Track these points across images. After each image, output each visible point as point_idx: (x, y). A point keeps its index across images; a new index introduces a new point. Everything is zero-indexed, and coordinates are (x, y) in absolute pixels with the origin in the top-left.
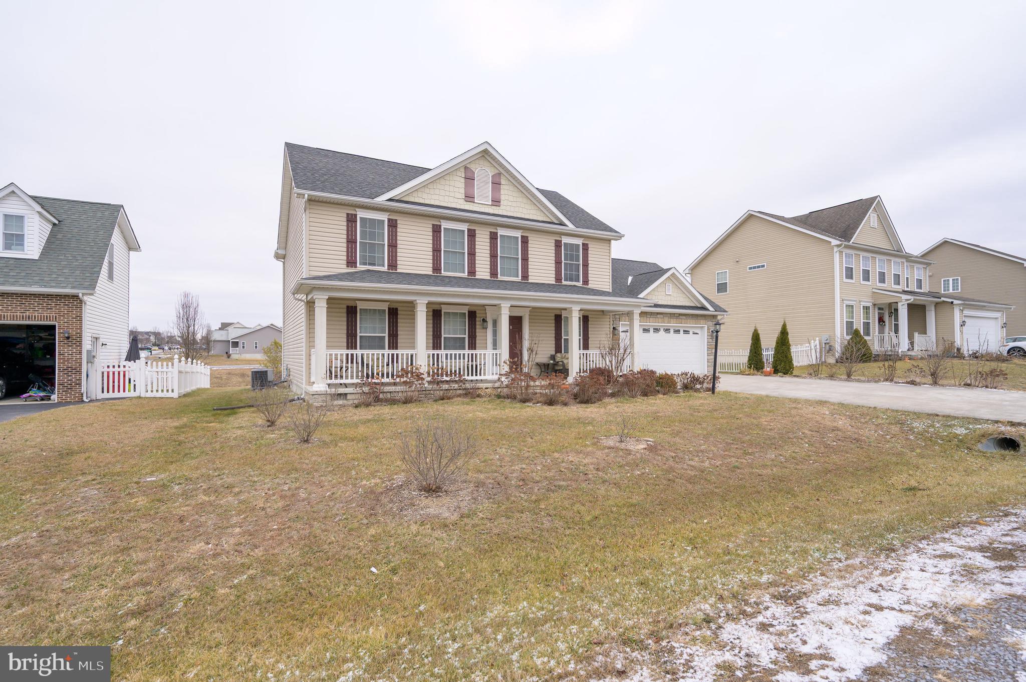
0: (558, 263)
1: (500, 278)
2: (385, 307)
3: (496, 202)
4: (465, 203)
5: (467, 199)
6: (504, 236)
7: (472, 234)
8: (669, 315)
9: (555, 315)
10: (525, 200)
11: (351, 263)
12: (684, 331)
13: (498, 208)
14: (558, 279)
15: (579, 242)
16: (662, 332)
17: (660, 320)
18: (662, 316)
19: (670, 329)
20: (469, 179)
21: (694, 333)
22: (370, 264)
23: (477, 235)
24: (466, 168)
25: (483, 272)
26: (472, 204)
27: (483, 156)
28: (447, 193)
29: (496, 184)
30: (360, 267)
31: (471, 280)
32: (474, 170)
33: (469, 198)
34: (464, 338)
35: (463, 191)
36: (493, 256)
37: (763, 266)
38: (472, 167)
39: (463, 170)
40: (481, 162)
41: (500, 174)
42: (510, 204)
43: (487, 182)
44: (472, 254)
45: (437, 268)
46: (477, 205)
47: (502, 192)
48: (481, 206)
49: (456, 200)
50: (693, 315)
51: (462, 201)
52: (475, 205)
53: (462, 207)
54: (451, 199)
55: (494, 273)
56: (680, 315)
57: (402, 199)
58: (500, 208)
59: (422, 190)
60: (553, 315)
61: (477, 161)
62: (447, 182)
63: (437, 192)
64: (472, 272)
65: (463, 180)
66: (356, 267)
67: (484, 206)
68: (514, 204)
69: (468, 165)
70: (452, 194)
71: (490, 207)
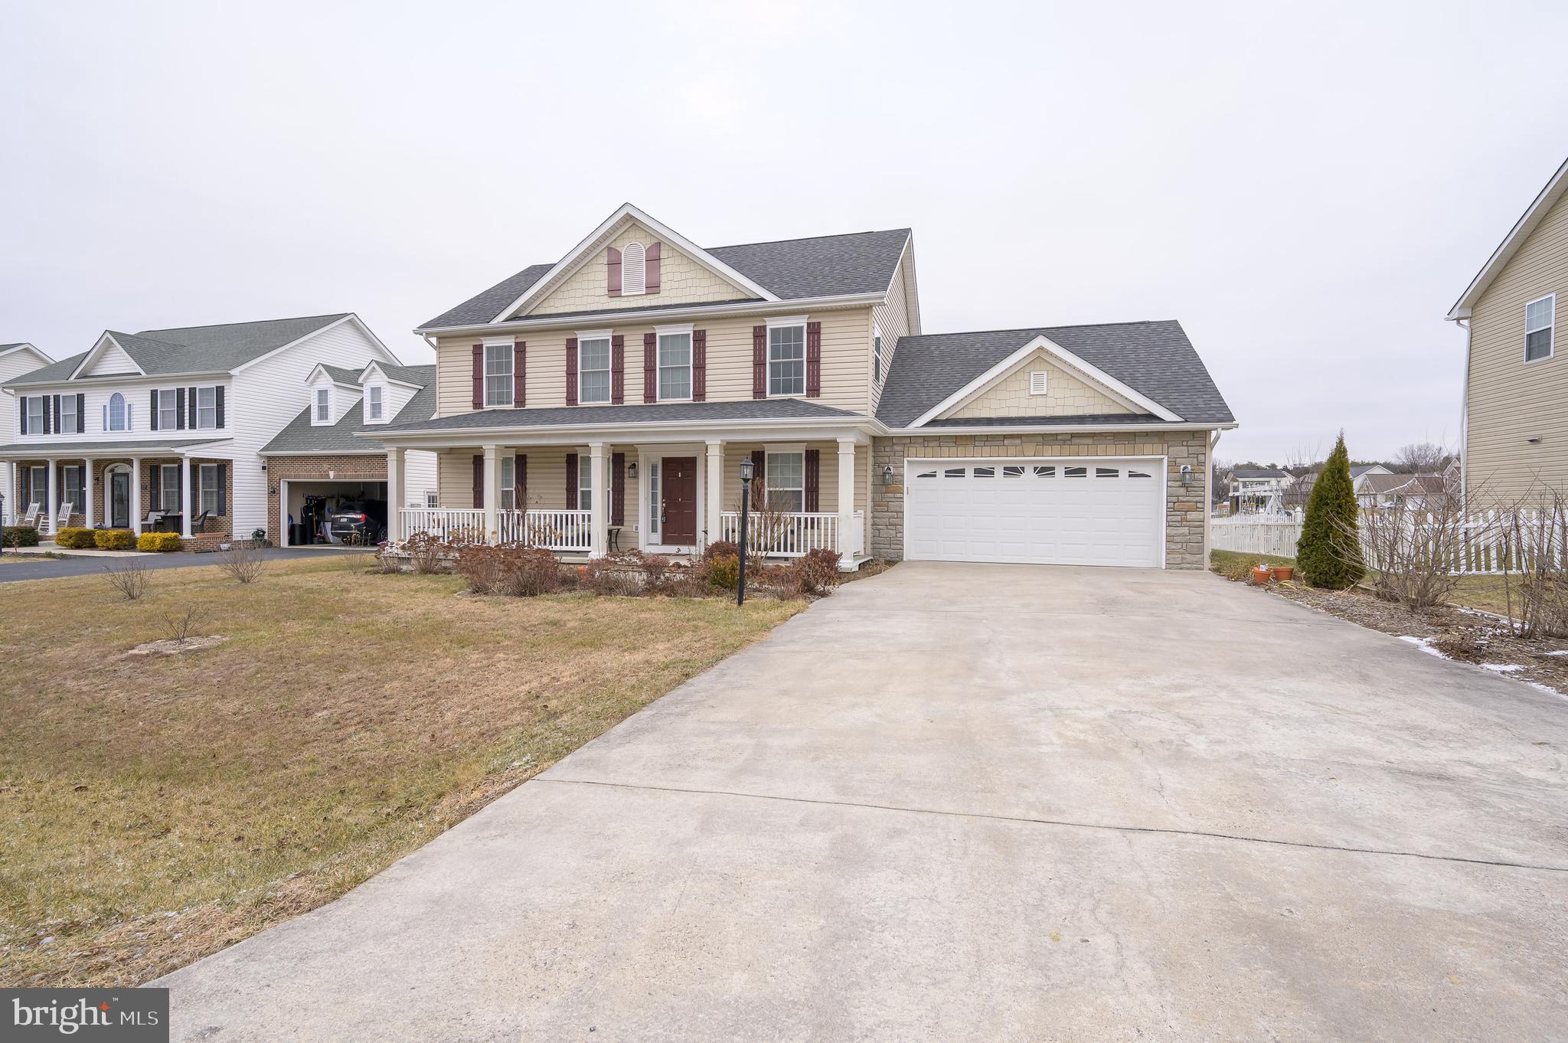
0: (759, 364)
1: (659, 401)
2: (511, 454)
3: (653, 288)
4: (609, 300)
5: (613, 294)
6: (666, 337)
7: (618, 343)
8: (1040, 439)
9: (752, 452)
11: (477, 404)
12: (1099, 471)
13: (657, 296)
14: (759, 391)
15: (802, 322)
16: (1029, 475)
17: (1011, 450)
18: (1018, 441)
19: (1053, 468)
20: (614, 264)
21: (1132, 475)
22: (499, 403)
23: (625, 343)
24: (609, 249)
25: (634, 395)
26: (618, 299)
28: (586, 292)
29: (653, 260)
30: (487, 407)
31: (618, 409)
32: (619, 249)
33: (614, 291)
35: (605, 284)
36: (650, 369)
38: (618, 246)
39: (605, 253)
40: (632, 234)
41: (659, 244)
42: (675, 285)
43: (640, 262)
44: (619, 372)
45: (571, 398)
46: (626, 299)
47: (663, 270)
48: (631, 299)
49: (597, 299)
50: (1116, 436)
51: (606, 299)
52: (623, 299)
53: (606, 307)
54: (591, 300)
55: (650, 395)
56: (1073, 435)
57: (531, 314)
58: (660, 295)
59: (554, 296)
60: (748, 452)
61: (625, 235)
62: (585, 277)
63: (572, 293)
64: (618, 397)
65: (606, 268)
66: (483, 408)
67: (636, 298)
68: (683, 284)
69: (613, 246)
70: (592, 292)
71: (643, 297)
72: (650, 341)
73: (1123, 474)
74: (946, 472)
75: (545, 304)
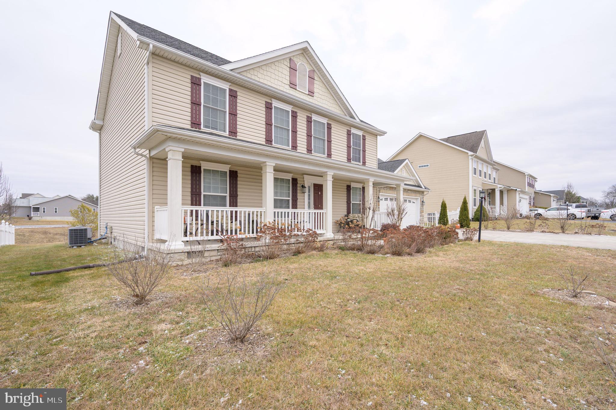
0: (349, 147)
1: (313, 153)
2: (226, 168)
3: (311, 93)
4: (290, 88)
5: (291, 85)
6: (316, 121)
7: (295, 116)
9: (347, 185)
10: (329, 96)
11: (195, 125)
12: (409, 201)
13: (312, 97)
14: (349, 159)
15: (360, 133)
20: (293, 69)
22: (213, 128)
23: (298, 117)
24: (290, 59)
26: (295, 90)
27: (302, 53)
28: (277, 77)
29: (311, 78)
32: (296, 63)
33: (293, 84)
34: (288, 200)
35: (288, 78)
36: (309, 136)
37: (428, 166)
38: (295, 59)
39: (288, 60)
40: (302, 57)
41: (314, 71)
42: (320, 96)
43: (306, 75)
44: (295, 132)
45: (268, 139)
47: (315, 86)
48: (300, 93)
49: (283, 85)
50: (414, 191)
51: (288, 87)
52: (297, 92)
54: (280, 83)
55: (308, 149)
56: (409, 190)
60: (346, 185)
61: (298, 56)
62: (277, 68)
64: (294, 146)
65: (288, 69)
66: (200, 129)
67: (303, 94)
68: (323, 97)
69: (292, 58)
70: (280, 79)
71: (306, 95)
72: (309, 121)
73: (412, 202)
74: (385, 199)
75: (252, 72)
